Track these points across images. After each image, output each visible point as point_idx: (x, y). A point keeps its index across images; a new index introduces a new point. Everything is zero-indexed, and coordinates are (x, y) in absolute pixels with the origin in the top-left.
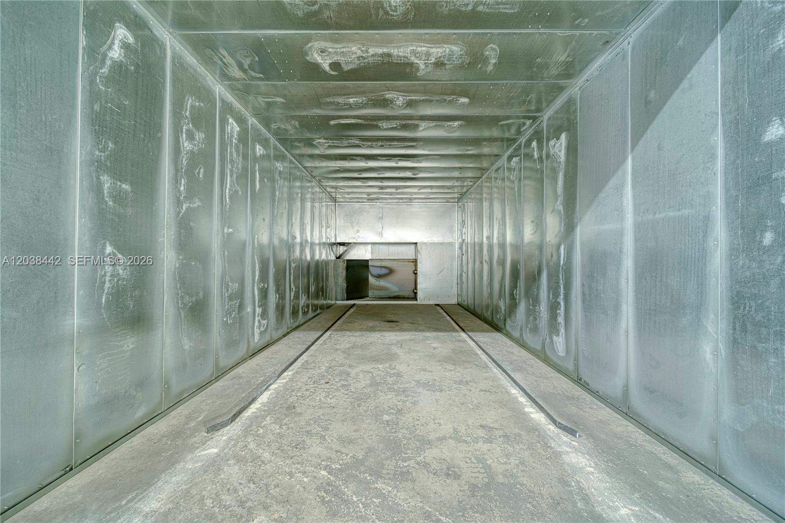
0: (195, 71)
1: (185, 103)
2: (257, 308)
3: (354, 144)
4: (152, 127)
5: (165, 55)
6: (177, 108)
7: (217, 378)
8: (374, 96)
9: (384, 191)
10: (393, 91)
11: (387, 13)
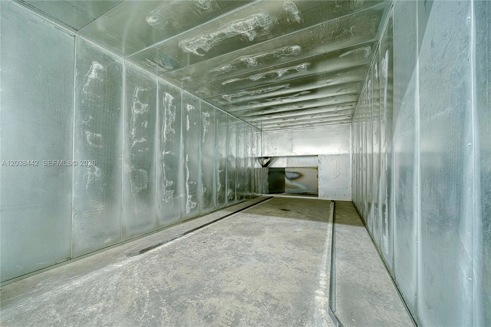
0: (142, 73)
1: (135, 91)
2: (188, 195)
3: (245, 94)
4: (114, 106)
5: (122, 70)
6: (129, 94)
7: (158, 231)
8: (234, 62)
9: (287, 121)
10: (242, 55)
11: (202, 10)
